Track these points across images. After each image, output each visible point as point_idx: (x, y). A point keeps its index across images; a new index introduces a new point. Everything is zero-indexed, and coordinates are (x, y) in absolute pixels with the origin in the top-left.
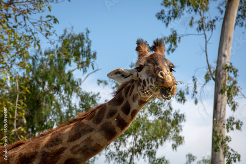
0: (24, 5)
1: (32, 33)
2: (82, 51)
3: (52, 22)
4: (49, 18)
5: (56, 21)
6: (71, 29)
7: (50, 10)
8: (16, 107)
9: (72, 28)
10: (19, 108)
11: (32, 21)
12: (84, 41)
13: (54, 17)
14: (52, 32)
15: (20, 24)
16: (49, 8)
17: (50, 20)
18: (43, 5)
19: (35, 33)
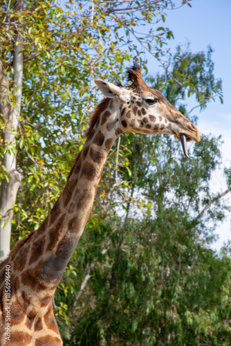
0: (128, 14)
1: (138, 52)
2: (201, 77)
3: (165, 36)
4: (161, 32)
5: (170, 35)
6: (187, 46)
7: (164, 20)
8: (118, 154)
9: (189, 44)
10: (121, 155)
11: (139, 36)
12: (204, 62)
13: (168, 29)
14: (166, 51)
15: (121, 40)
16: (163, 16)
17: (163, 34)
18: (155, 13)
19: (142, 52)
